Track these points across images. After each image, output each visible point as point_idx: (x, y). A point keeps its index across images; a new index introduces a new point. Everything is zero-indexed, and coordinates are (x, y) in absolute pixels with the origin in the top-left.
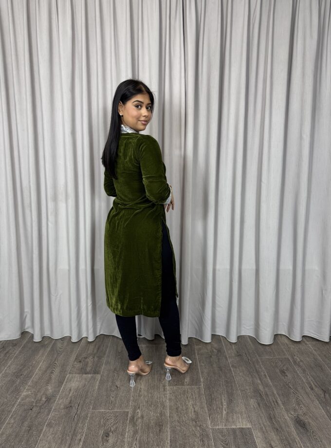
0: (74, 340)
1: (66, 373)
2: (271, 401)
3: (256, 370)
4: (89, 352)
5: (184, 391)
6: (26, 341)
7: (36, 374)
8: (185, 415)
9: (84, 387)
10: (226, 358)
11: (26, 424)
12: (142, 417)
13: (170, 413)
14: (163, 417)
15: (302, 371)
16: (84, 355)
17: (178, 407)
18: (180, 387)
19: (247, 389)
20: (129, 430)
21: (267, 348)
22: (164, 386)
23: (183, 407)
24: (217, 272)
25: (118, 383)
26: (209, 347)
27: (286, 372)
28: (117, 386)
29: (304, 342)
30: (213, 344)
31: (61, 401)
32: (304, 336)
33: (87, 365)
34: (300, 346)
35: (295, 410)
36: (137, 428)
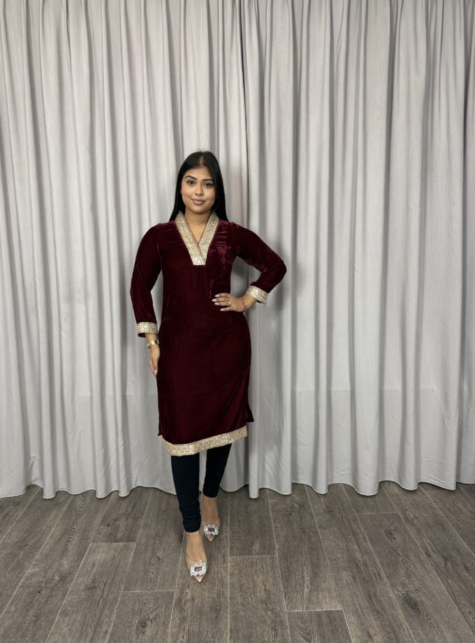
0: (100, 495)
1: (88, 541)
2: (371, 573)
3: (353, 531)
4: (121, 512)
5: (252, 562)
6: (32, 499)
7: (47, 544)
8: (253, 596)
9: (113, 560)
10: (311, 515)
11: (32, 612)
12: (193, 599)
13: (231, 593)
14: (221, 599)
15: (415, 532)
16: (114, 516)
17: (243, 584)
18: (247, 557)
19: (339, 558)
20: (174, 618)
21: (369, 500)
22: (224, 556)
23: (249, 583)
24: (298, 396)
25: (160, 554)
26: (288, 501)
27: (394, 533)
28: (159, 558)
29: (421, 491)
30: (294, 496)
31: (81, 579)
32: (420, 483)
33: (117, 529)
34: (415, 497)
35: (404, 585)
36: (186, 614)
